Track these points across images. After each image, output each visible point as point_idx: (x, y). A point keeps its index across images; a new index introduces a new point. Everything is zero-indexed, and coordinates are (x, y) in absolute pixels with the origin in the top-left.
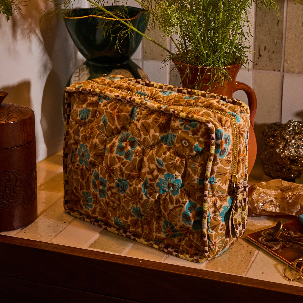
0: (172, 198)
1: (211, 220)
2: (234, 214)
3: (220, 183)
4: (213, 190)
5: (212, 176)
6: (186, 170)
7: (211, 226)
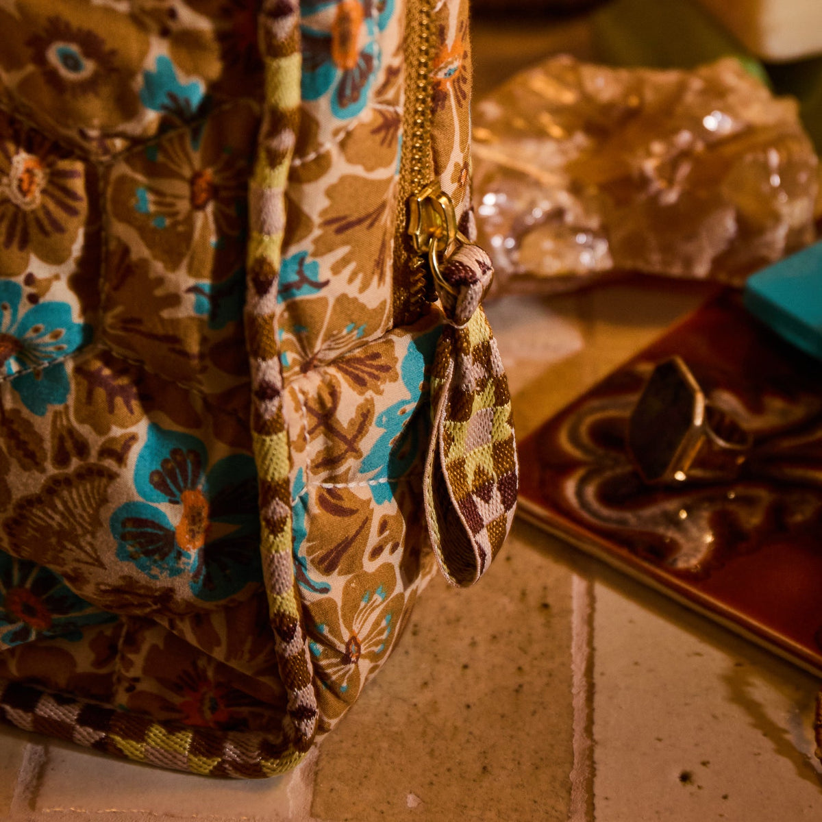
0: (28, 425)
1: (313, 519)
2: (450, 439)
3: (351, 280)
4: (304, 334)
5: (294, 250)
6: (101, 229)
7: (319, 553)
